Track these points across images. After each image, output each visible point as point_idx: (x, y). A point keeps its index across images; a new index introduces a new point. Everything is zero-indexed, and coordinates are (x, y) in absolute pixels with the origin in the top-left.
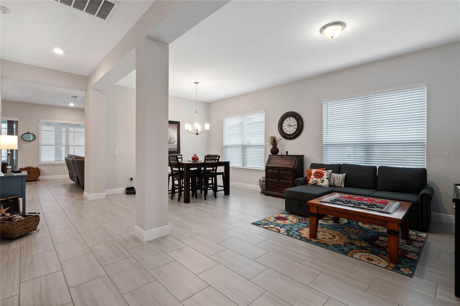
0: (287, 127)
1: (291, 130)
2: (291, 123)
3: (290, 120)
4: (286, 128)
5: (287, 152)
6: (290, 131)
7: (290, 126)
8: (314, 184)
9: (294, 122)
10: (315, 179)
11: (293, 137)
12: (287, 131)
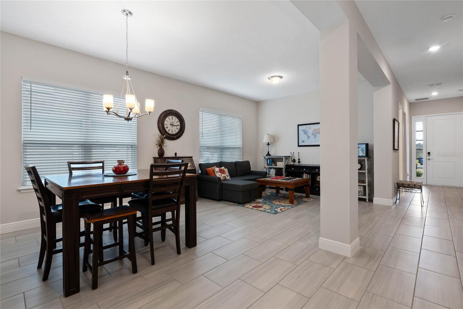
0: (169, 126)
1: (174, 130)
2: (173, 122)
3: (172, 119)
4: (167, 127)
5: (176, 154)
6: (172, 131)
7: (172, 125)
8: (225, 179)
9: (177, 122)
10: (223, 175)
11: (176, 138)
12: (169, 130)
